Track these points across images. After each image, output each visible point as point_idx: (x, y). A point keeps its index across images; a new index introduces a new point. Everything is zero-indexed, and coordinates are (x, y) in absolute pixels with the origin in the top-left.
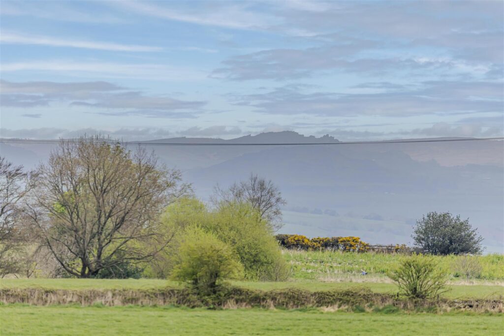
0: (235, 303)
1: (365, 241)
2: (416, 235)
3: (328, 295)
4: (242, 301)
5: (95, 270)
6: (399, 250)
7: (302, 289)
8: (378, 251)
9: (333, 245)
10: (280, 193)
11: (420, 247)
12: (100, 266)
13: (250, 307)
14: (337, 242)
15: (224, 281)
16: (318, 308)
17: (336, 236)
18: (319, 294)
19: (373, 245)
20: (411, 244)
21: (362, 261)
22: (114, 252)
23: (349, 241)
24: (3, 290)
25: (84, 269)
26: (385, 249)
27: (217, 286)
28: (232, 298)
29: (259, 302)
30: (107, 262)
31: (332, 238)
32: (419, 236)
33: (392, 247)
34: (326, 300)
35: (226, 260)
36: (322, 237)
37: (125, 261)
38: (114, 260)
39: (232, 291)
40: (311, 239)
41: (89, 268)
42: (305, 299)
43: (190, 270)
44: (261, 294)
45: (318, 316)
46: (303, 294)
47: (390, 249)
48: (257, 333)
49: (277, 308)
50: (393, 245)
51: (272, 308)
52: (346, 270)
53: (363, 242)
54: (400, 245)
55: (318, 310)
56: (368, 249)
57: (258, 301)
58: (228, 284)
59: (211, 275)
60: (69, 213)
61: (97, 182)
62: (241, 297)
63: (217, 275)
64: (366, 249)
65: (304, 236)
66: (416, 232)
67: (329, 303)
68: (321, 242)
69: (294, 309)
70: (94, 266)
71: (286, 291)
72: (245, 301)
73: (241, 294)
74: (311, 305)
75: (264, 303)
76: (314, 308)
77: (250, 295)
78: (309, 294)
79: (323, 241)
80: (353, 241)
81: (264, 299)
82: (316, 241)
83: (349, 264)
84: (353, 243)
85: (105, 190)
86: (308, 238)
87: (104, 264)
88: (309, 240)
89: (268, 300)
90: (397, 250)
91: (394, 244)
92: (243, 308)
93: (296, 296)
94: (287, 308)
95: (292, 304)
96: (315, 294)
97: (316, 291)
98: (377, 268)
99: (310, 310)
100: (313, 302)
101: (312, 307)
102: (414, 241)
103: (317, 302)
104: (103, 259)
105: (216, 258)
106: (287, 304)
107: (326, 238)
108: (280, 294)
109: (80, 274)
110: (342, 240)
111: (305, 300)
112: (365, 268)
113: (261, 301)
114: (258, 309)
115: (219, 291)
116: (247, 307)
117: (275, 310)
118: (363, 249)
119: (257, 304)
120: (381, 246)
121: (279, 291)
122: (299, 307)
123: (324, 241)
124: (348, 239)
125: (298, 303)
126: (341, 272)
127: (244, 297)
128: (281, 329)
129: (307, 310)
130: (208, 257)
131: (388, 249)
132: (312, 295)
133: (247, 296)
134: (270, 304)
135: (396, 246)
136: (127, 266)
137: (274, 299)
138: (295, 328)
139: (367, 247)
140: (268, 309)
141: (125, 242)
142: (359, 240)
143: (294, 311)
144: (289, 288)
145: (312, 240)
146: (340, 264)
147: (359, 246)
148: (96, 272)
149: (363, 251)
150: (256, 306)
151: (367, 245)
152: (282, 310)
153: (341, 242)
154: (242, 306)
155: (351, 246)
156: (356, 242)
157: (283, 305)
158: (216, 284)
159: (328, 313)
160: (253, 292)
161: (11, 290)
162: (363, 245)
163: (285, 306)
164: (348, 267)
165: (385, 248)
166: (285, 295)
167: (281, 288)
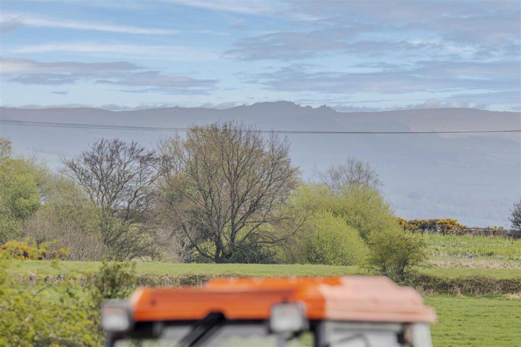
0: (423, 289)
1: (462, 224)
2: (513, 218)
3: (512, 283)
4: (430, 287)
5: (228, 253)
6: (496, 232)
7: (487, 276)
8: (475, 233)
9: (430, 227)
10: (377, 175)
11: (517, 230)
12: (234, 249)
13: (438, 293)
14: (435, 224)
15: (413, 268)
16: (504, 295)
17: (433, 218)
18: (504, 281)
19: (470, 227)
20: (508, 226)
21: (464, 244)
22: (247, 236)
23: (446, 223)
24: (199, 276)
25: (218, 252)
26: (482, 232)
27: (405, 273)
28: (421, 285)
29: (446, 289)
30: (241, 245)
31: (430, 220)
32: (516, 219)
33: (489, 229)
34: (511, 287)
35: (415, 248)
36: (419, 220)
37: (258, 244)
38: (247, 243)
39: (420, 278)
40: (408, 221)
41: (222, 251)
42: (490, 286)
43: (379, 257)
44: (448, 281)
45: (504, 302)
46: (488, 281)
47: (487, 232)
48: (458, 319)
49: (464, 295)
50: (490, 227)
51: (459, 294)
52: (452, 253)
53: (460, 224)
54: (498, 228)
55: (504, 297)
56: (465, 232)
57: (445, 287)
58: (415, 271)
59: (400, 263)
60: (204, 198)
61: (230, 168)
62: (429, 284)
63: (405, 263)
64: (463, 231)
65: (401, 218)
66: (514, 215)
67: (514, 290)
68: (419, 224)
69: (481, 295)
70: (227, 249)
71: (473, 278)
72: (433, 288)
73: (429, 281)
74: (496, 292)
75: (451, 290)
76: (500, 294)
77: (438, 282)
78: (494, 281)
79: (420, 223)
80: (451, 223)
81: (451, 286)
82: (413, 224)
83: (452, 246)
84: (450, 226)
85: (239, 175)
86: (405, 220)
87: (237, 248)
88: (406, 222)
89: (455, 287)
90: (494, 232)
91: (492, 226)
92: (431, 294)
93: (482, 283)
94: (473, 295)
95: (478, 291)
96: (500, 281)
97: (501, 279)
98: (482, 251)
99: (496, 297)
100: (498, 289)
101: (498, 294)
102: (511, 224)
103: (502, 289)
104: (237, 243)
105: (405, 247)
106: (473, 290)
107: (423, 221)
108: (467, 281)
109: (214, 257)
110: (439, 222)
111: (491, 288)
112: (470, 251)
113: (448, 288)
114: (446, 295)
115: (408, 278)
116: (435, 293)
117: (462, 296)
118: (461, 231)
119: (444, 291)
120: (478, 229)
121: (465, 278)
122: (485, 294)
123: (422, 223)
124: (446, 221)
125: (484, 290)
126: (446, 254)
127: (432, 284)
128: (479, 316)
129: (493, 297)
130: (397, 245)
131: (485, 232)
132: (497, 282)
133: (435, 282)
134: (457, 291)
135: (494, 228)
136: (261, 249)
137: (460, 286)
138: (493, 314)
139: (465, 230)
140: (455, 296)
141: (257, 226)
142: (457, 223)
143: (480, 298)
144: (475, 275)
145: (410, 222)
146: (444, 246)
147: (456, 229)
148: (230, 255)
149: (460, 234)
150: (443, 292)
151: (465, 228)
152: (469, 297)
153: (439, 224)
154: (429, 293)
155: (448, 228)
156: (454, 224)
157: (470, 291)
158: (405, 271)
159: (513, 300)
160: (440, 279)
161: (207, 276)
162: (461, 227)
163: (471, 292)
164: (453, 250)
165: (482, 230)
166: (471, 282)
167: (467, 276)
